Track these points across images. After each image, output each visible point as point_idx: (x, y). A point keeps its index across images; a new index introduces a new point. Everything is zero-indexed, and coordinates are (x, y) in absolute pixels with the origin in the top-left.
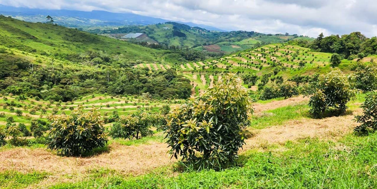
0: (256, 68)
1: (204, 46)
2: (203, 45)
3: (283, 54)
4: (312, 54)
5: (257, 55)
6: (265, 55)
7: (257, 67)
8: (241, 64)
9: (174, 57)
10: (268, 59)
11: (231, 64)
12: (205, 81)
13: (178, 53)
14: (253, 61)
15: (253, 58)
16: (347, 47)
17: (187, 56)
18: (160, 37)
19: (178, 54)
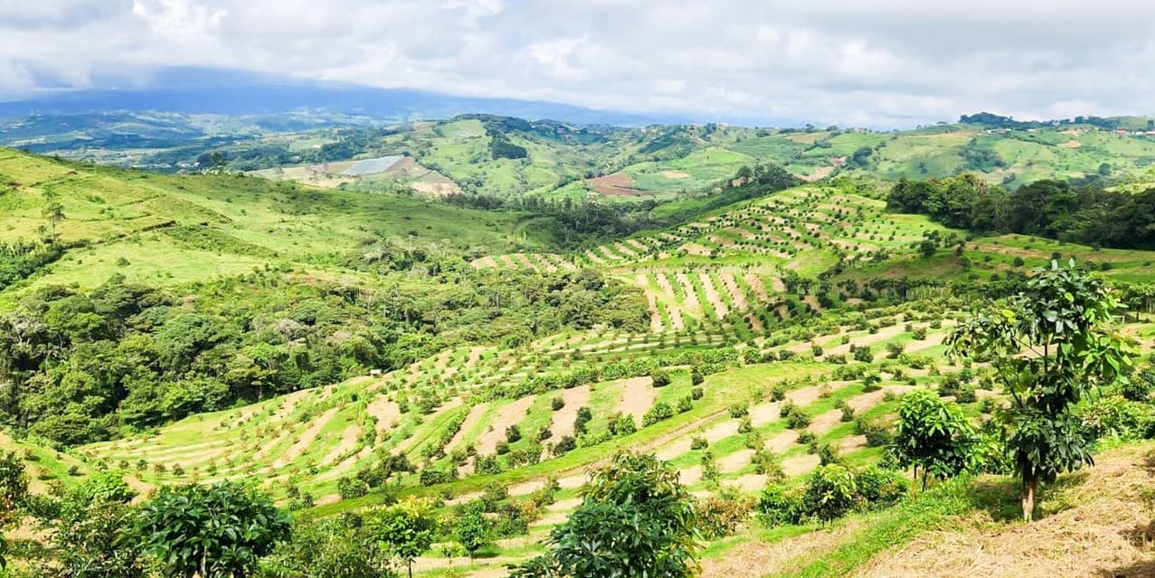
0: (781, 252)
1: (588, 180)
2: (587, 178)
3: (830, 215)
4: (889, 220)
5: (774, 220)
6: (792, 219)
7: (783, 251)
8: (741, 244)
9: (545, 228)
10: (802, 230)
11: (719, 244)
12: (671, 287)
13: (553, 216)
14: (768, 236)
15: (766, 228)
16: (950, 208)
17: (578, 222)
18: (453, 163)
19: (553, 218)
